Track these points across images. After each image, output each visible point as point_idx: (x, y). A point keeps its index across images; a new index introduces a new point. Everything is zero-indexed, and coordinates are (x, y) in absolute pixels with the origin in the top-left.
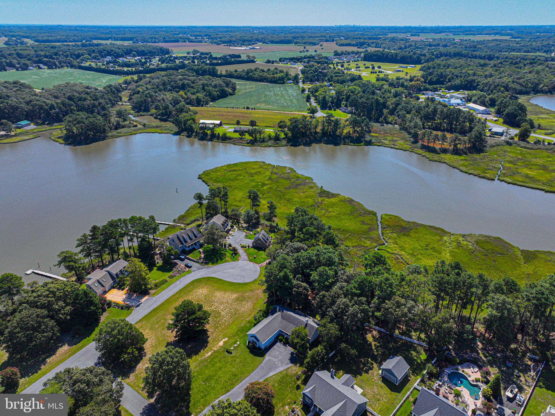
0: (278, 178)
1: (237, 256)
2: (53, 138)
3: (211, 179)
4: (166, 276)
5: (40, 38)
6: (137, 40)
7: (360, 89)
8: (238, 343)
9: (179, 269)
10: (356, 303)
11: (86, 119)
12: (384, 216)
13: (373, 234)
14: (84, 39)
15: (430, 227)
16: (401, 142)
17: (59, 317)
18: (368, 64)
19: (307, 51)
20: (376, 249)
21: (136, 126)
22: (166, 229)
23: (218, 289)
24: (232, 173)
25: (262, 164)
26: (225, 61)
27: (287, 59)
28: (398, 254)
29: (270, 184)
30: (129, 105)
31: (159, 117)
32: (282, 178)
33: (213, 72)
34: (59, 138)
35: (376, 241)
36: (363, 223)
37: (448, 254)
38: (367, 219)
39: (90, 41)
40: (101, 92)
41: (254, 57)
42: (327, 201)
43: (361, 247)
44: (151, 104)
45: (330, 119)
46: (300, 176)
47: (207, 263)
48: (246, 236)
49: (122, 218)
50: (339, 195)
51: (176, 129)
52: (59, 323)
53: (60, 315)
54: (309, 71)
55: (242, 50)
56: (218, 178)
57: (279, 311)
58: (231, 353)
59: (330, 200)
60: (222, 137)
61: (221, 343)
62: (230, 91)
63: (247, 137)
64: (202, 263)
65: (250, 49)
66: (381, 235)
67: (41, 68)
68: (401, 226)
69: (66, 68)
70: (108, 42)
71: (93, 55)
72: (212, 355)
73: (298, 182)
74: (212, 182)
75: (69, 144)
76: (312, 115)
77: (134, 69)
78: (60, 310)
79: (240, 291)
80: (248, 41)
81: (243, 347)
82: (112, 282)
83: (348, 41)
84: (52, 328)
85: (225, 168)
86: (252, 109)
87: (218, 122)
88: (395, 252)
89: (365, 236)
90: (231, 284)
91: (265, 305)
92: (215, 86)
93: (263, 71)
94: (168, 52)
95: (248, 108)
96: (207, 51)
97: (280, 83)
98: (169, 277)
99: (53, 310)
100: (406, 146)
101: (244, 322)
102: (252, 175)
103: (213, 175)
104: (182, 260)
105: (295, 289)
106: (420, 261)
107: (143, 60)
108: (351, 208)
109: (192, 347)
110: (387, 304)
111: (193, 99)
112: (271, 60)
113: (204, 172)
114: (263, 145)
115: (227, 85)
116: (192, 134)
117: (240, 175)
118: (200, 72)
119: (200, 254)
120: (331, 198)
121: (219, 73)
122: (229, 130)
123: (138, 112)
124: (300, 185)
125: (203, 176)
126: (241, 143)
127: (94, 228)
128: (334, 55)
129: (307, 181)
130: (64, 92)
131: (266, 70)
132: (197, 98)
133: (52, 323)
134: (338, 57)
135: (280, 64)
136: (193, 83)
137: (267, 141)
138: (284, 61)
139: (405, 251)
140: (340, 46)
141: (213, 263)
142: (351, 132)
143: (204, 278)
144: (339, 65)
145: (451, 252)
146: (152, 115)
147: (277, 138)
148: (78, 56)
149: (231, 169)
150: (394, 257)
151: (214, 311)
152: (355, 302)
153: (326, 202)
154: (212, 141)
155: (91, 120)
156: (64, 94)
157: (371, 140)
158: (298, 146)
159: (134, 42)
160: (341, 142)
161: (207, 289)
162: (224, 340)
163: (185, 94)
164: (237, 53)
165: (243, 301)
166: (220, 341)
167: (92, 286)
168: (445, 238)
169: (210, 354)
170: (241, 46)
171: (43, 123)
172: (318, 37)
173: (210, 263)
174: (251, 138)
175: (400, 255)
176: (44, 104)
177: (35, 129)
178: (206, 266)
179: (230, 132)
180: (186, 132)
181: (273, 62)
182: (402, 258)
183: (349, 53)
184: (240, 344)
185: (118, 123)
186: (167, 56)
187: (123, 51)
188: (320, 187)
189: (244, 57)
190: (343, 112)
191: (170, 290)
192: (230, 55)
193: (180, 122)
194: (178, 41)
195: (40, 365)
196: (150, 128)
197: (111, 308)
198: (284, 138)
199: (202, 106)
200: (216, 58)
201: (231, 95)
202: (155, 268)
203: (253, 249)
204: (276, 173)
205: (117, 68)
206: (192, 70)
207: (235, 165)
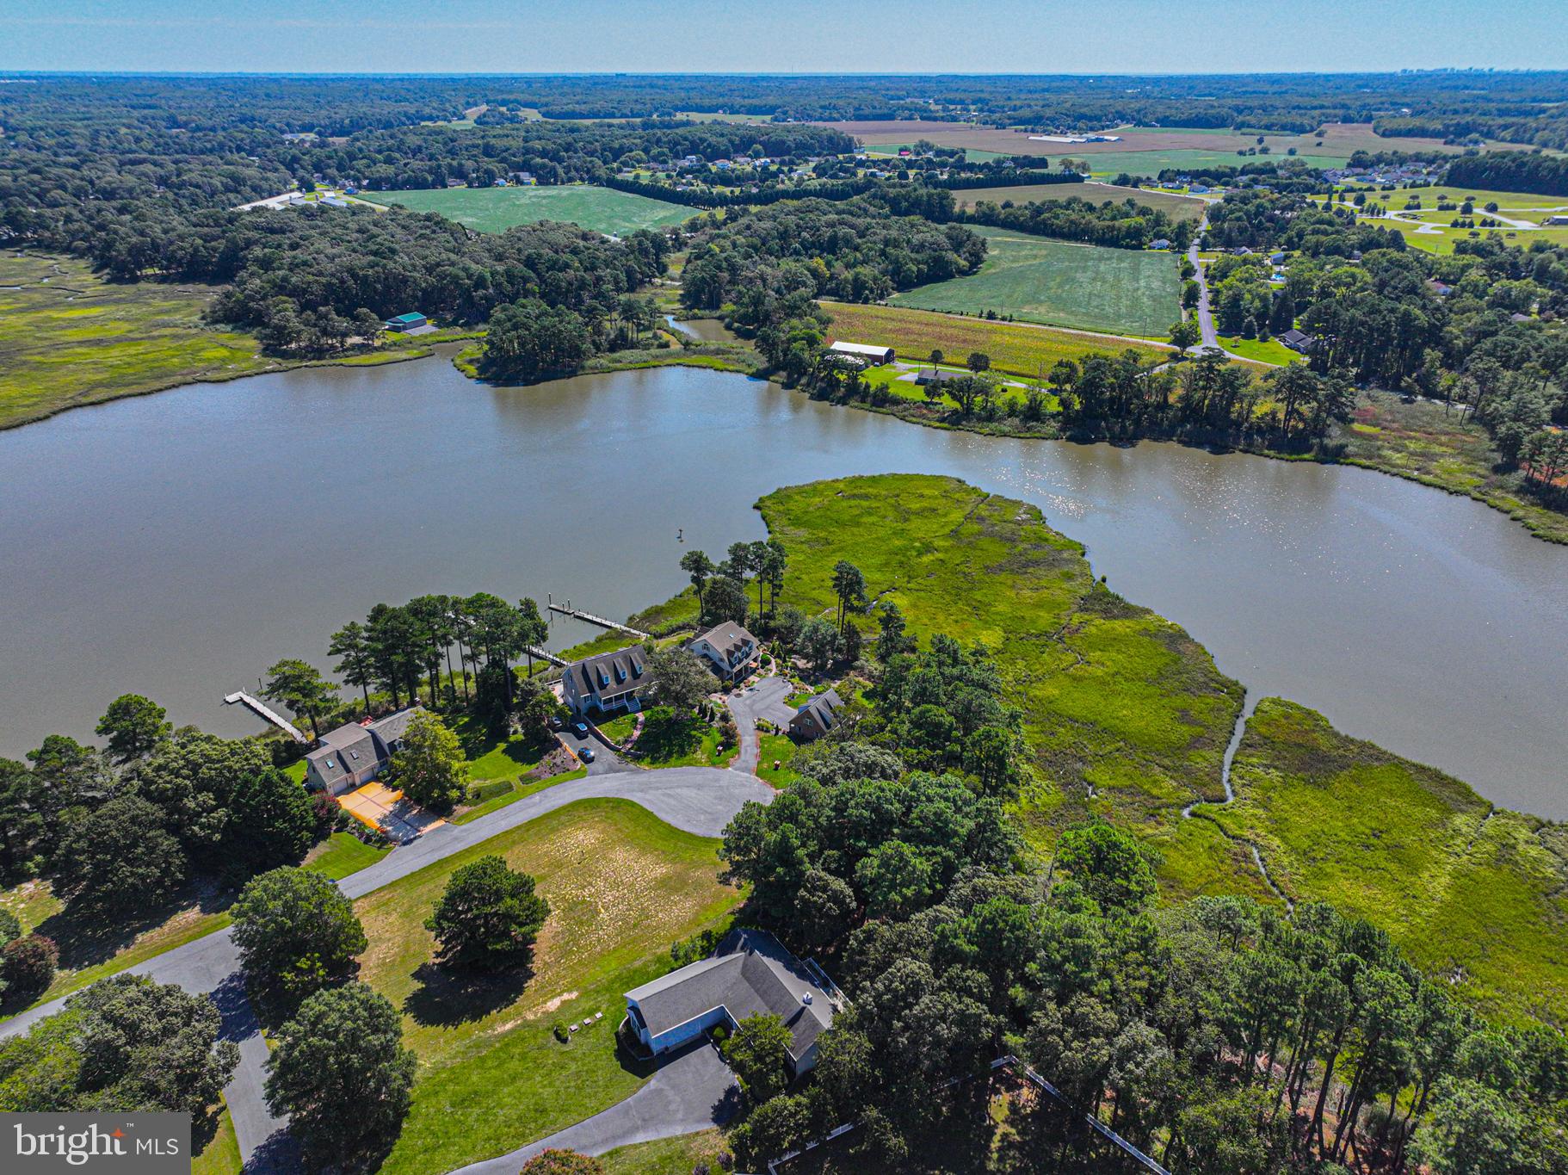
0: (980, 533)
1: (729, 753)
2: (458, 361)
3: (787, 512)
4: (515, 772)
5: (557, 109)
6: (785, 113)
7: (1368, 278)
8: (599, 1015)
9: (558, 761)
10: (951, 985)
11: (537, 317)
12: (1266, 706)
13: (1200, 760)
14: (657, 110)
15: (1422, 769)
16: (1452, 463)
17: (193, 831)
18: (1457, 196)
19: (1265, 151)
20: (1185, 812)
21: (666, 345)
22: (599, 640)
23: (626, 841)
24: (853, 502)
25: (954, 485)
26: (996, 176)
27: (1185, 174)
28: (1255, 844)
29: (946, 551)
30: (676, 288)
31: (736, 325)
32: (991, 535)
33: (942, 206)
34: (471, 362)
35: (1197, 784)
36: (1184, 716)
37: (1445, 880)
38: (1199, 705)
39: (669, 114)
40: (613, 248)
41: (1085, 167)
42: (1098, 625)
43: (1138, 794)
44: (728, 288)
45: (1211, 368)
46: (1050, 536)
47: (637, 758)
48: (792, 696)
49: (451, 595)
50: (1148, 612)
51: (761, 362)
52: (191, 846)
53: (196, 828)
54: (1232, 212)
55: (1056, 146)
56: (806, 512)
57: (742, 949)
58: (565, 1041)
59: (1109, 624)
60: (875, 395)
61: (553, 1005)
62: (963, 263)
63: (947, 402)
64: (626, 754)
65: (1089, 141)
66: (1227, 767)
67: (522, 183)
68: (1313, 750)
69: (579, 182)
70: (708, 118)
71: (655, 151)
72: (512, 1031)
73: (1035, 554)
74: (785, 522)
75: (487, 380)
76: (1177, 349)
77: (737, 191)
78: (199, 815)
79: (682, 862)
80: (1091, 119)
81: (606, 1030)
82: (375, 762)
83: (1417, 122)
84: (167, 854)
85: (841, 486)
86: (1004, 319)
87: (881, 351)
88: (1247, 834)
89: (1167, 762)
90: (673, 832)
91: (731, 918)
92: (921, 247)
93: (1091, 208)
94: (848, 146)
95: (991, 316)
96: (956, 146)
97: (1127, 247)
98: (521, 779)
99: (182, 811)
100: (1467, 478)
101: (647, 957)
102: (905, 515)
103: (797, 505)
104: (581, 736)
105: (802, 892)
106: (1325, 883)
107: (774, 168)
108: (1165, 660)
109: (476, 991)
110: (1046, 1015)
111: (846, 280)
112: (1132, 174)
113: (779, 490)
114: (987, 430)
115: (957, 246)
116: (798, 380)
117: (870, 512)
118: (904, 204)
119: (629, 729)
120: (1115, 617)
121: (957, 209)
122: (904, 377)
123: (691, 308)
124: (1036, 563)
125: (768, 503)
126: (923, 416)
127: (379, 612)
128: (1349, 165)
129: (1065, 555)
130: (520, 245)
131: (1098, 204)
132: (856, 279)
133: (168, 843)
134: (1361, 170)
135: (1160, 190)
136: (862, 235)
137: (1001, 419)
138: (1170, 180)
139: (1283, 838)
140: (1384, 135)
141: (654, 761)
142: (1281, 416)
143: (608, 800)
144: (1351, 196)
145: (1457, 875)
146: (721, 318)
147: (1033, 413)
148: (617, 154)
149: (855, 491)
150: (1237, 849)
151: (584, 902)
152: (950, 980)
153: (1094, 630)
154: (844, 404)
155: (547, 322)
156: (519, 250)
157: (1343, 447)
158: (1092, 442)
159: (776, 119)
160: (1237, 442)
161: (602, 832)
162: (566, 996)
163: (829, 265)
164: (1035, 154)
165: (676, 891)
166: (553, 997)
167: (318, 766)
168: (1459, 820)
169: (509, 1026)
170: (1063, 133)
171: (455, 323)
172: (1322, 107)
173: (648, 760)
174: (957, 405)
175: (1260, 848)
176: (462, 274)
177: (432, 334)
178: (632, 766)
179: (906, 383)
180: (784, 373)
181: (1136, 183)
182: (1262, 859)
183: (1402, 161)
184: (601, 1020)
185: (622, 334)
186: (841, 157)
187: (731, 141)
188: (1098, 579)
189: (1055, 167)
190: (1290, 347)
191: (507, 816)
192: (1014, 160)
193: (774, 344)
194: (891, 117)
195: (116, 946)
196: (701, 353)
197: (344, 834)
198: (1053, 416)
199: (866, 301)
200: (971, 167)
201: (963, 273)
202: (502, 746)
203: (785, 740)
204: (981, 519)
205: (699, 187)
206: (883, 197)
207: (875, 480)
